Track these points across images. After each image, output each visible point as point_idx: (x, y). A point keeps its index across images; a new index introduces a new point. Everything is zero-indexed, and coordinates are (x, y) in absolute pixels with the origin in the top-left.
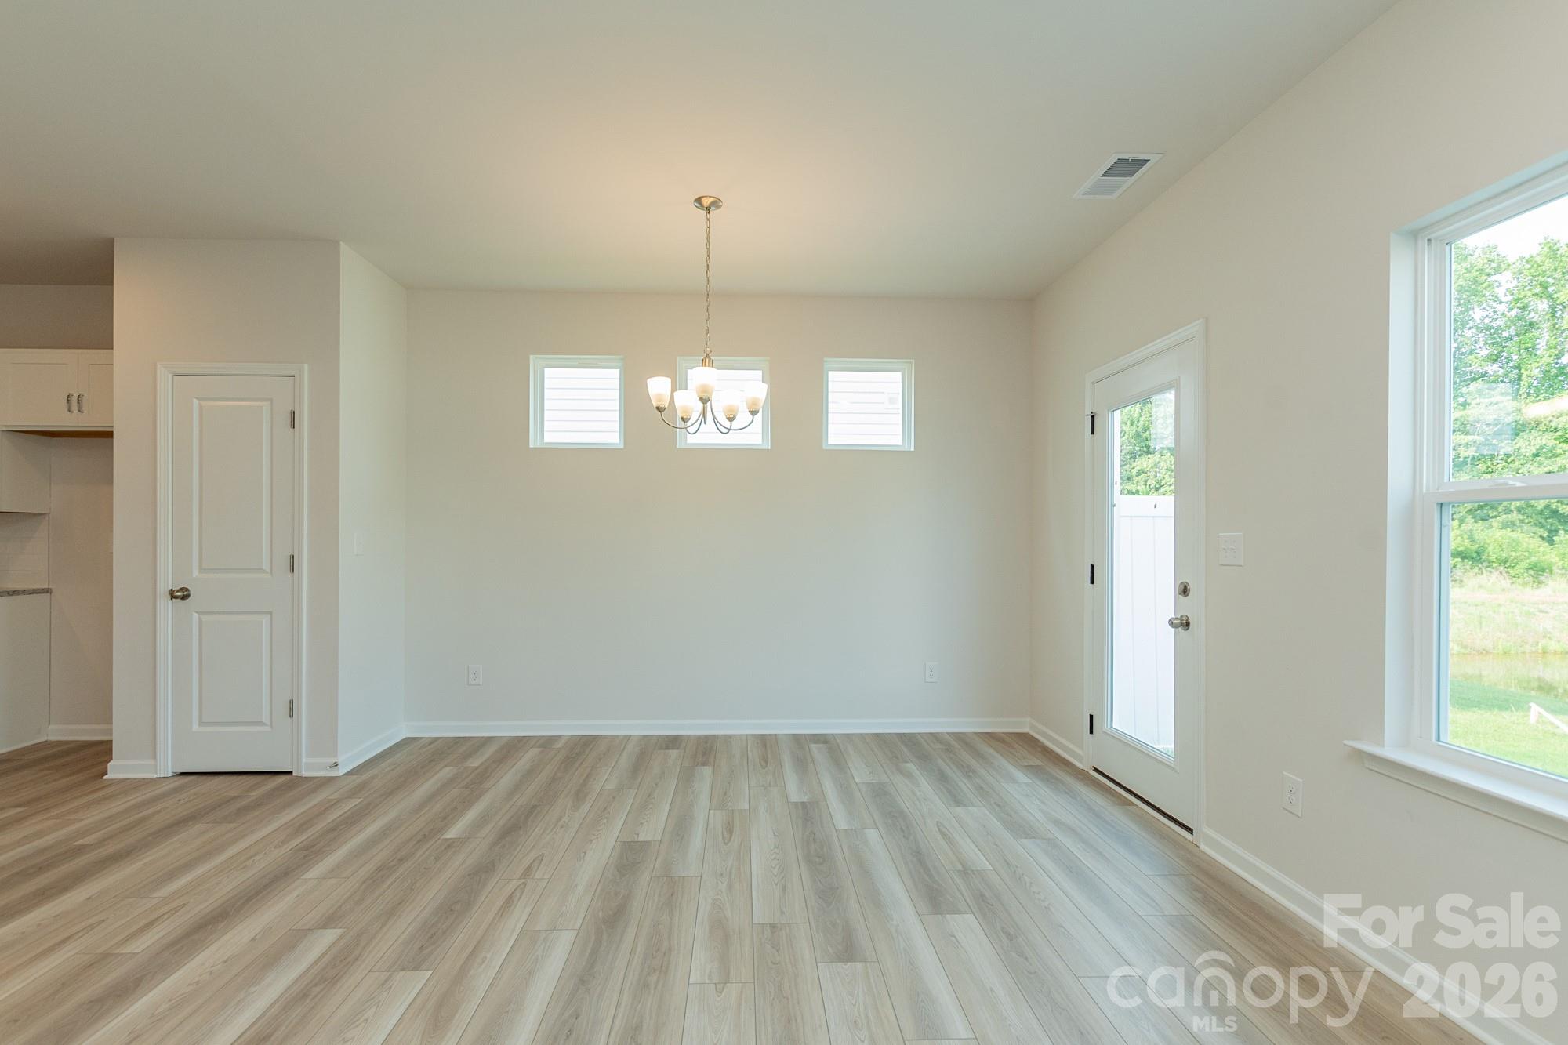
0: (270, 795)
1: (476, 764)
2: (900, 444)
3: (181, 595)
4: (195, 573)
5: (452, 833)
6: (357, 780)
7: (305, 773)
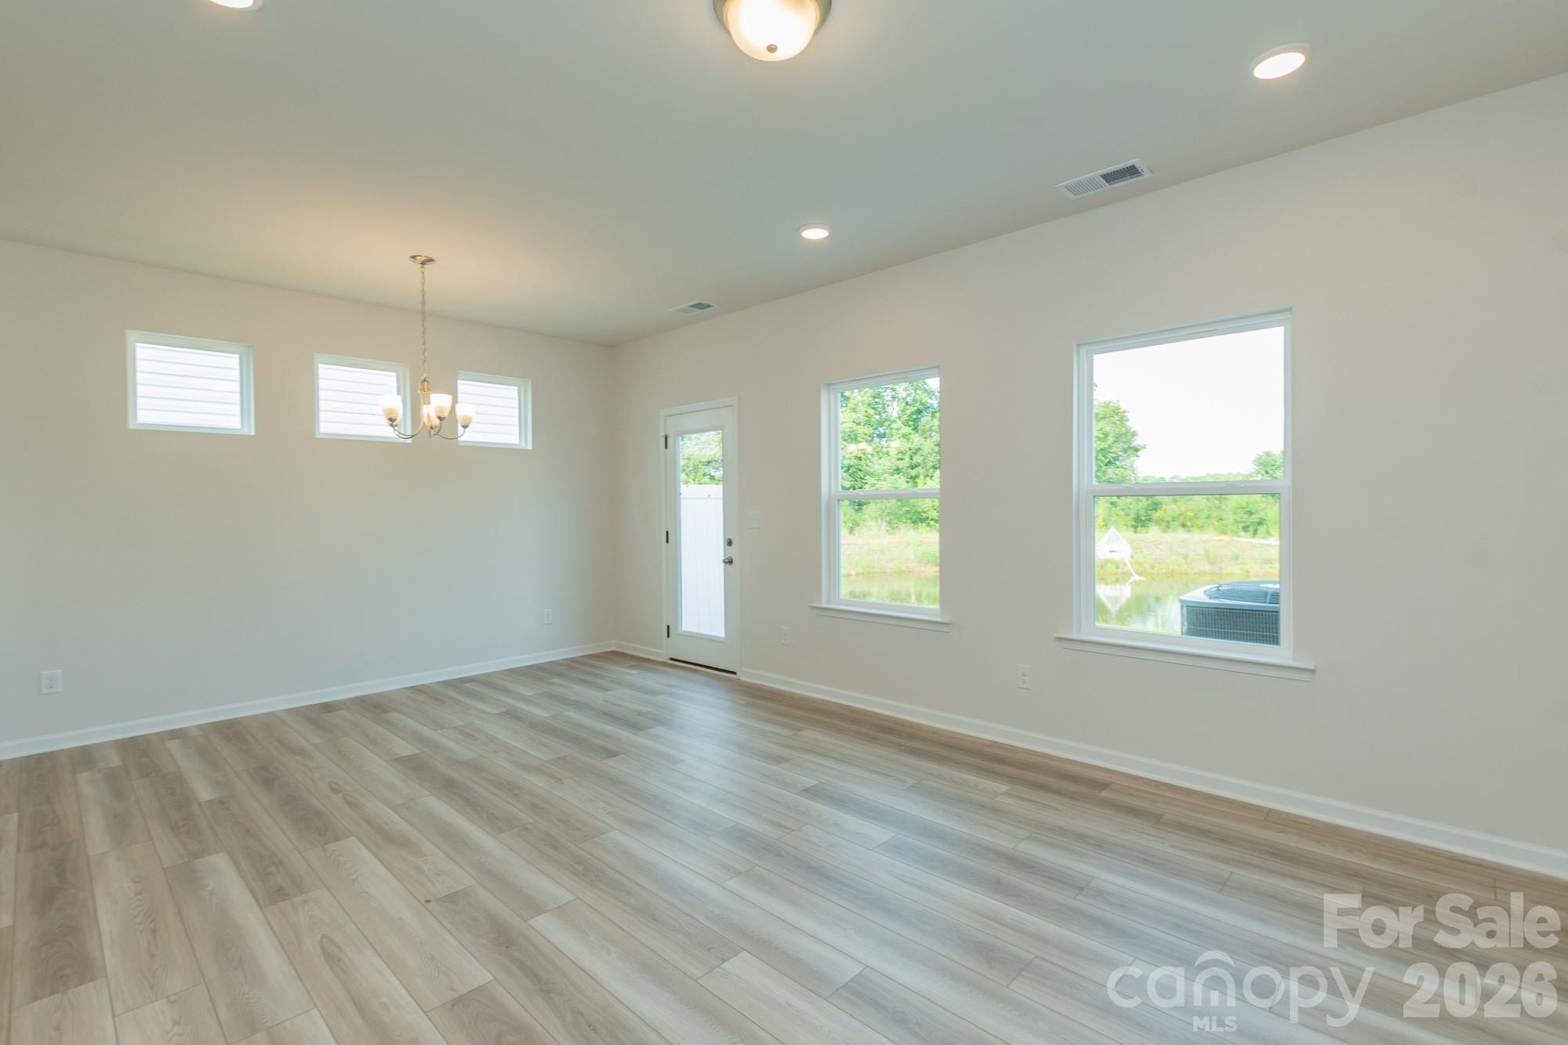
2: (517, 442)
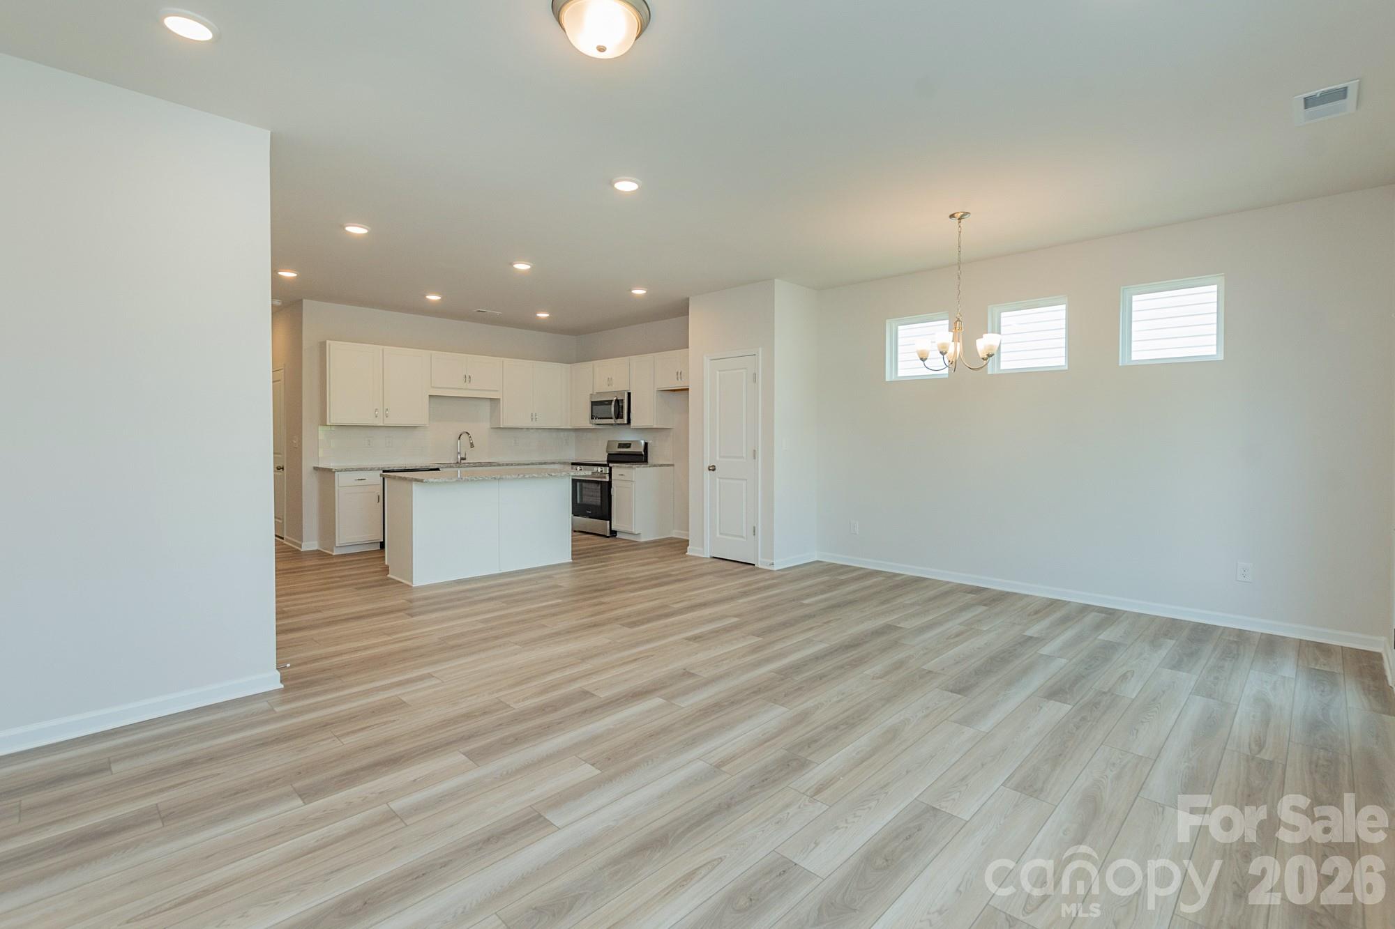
0: (742, 572)
1: (843, 578)
3: (712, 469)
4: (718, 458)
5: (806, 602)
6: (782, 573)
7: (760, 566)
